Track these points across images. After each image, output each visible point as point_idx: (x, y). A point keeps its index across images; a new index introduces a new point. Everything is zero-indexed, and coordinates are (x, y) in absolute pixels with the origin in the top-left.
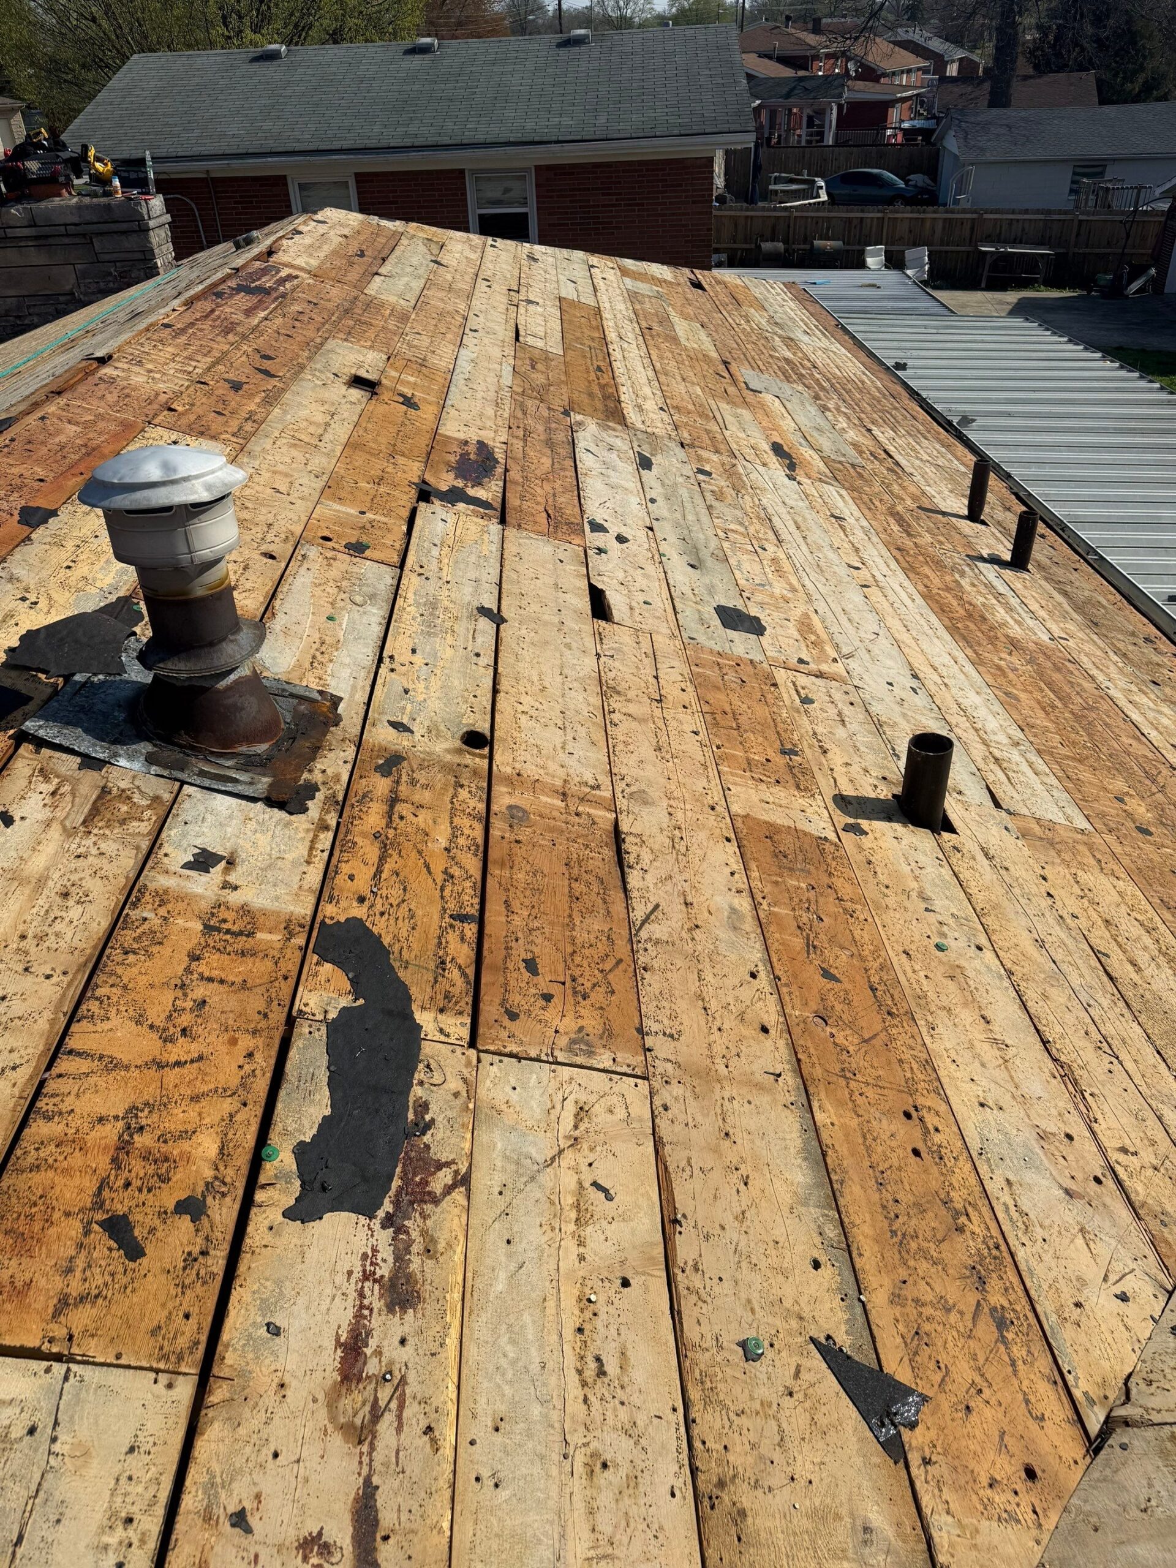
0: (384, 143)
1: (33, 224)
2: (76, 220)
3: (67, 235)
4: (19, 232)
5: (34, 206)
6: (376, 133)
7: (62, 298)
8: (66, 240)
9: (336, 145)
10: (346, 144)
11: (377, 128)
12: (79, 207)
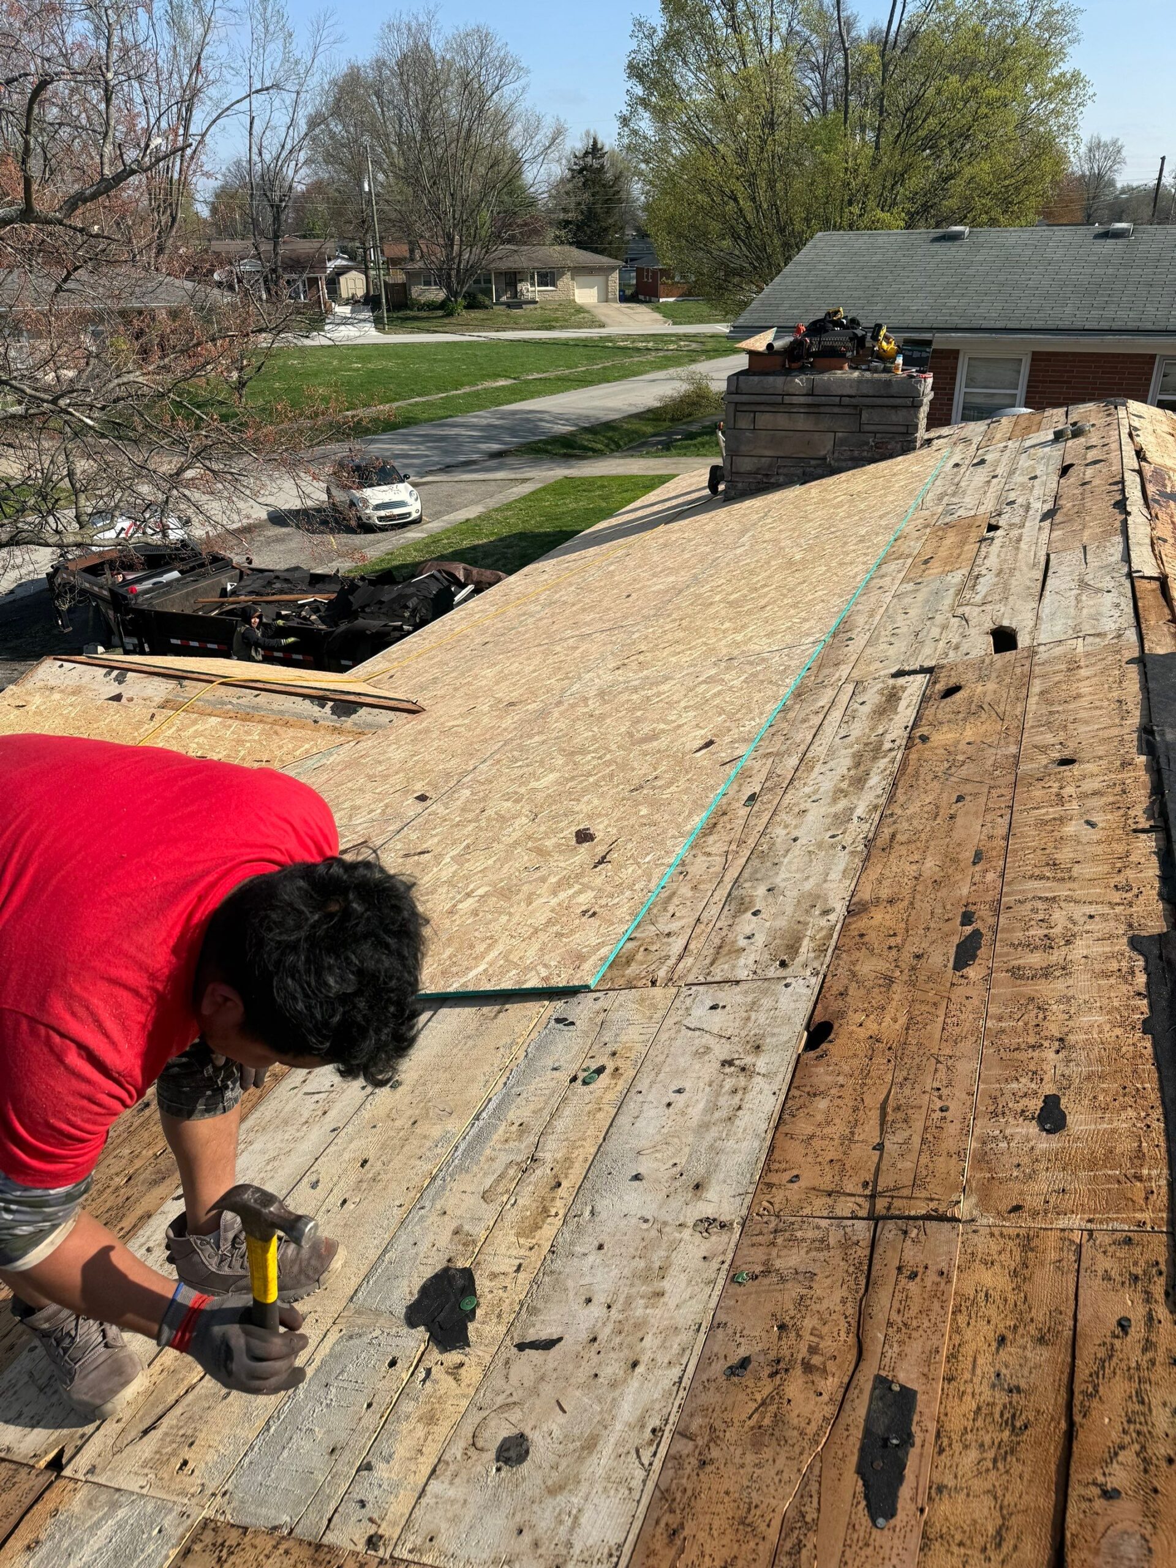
0: (1078, 325)
1: (811, 394)
2: (852, 392)
3: (840, 405)
4: (796, 400)
5: (817, 377)
6: (1069, 314)
7: (813, 462)
8: (836, 410)
9: (1025, 325)
10: (1036, 324)
11: (1068, 310)
12: (859, 381)
